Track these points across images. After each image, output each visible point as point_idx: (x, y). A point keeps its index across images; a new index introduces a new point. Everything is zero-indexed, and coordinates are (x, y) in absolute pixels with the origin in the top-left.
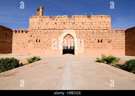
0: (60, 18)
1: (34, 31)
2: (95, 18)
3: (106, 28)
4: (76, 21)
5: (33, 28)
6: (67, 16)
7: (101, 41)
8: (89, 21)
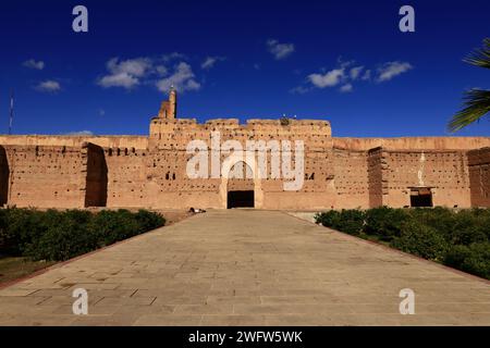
0: (221, 126)
1: (161, 153)
2: (297, 127)
3: (321, 149)
4: (257, 132)
5: (160, 147)
6: (237, 121)
7: (312, 177)
8: (286, 133)
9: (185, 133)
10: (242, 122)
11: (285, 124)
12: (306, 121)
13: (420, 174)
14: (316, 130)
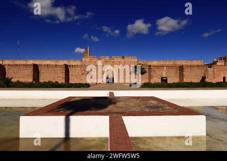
0: (104, 59)
2: (127, 59)
4: (115, 61)
8: (123, 61)
9: (93, 61)
10: (110, 57)
11: (123, 58)
12: (130, 57)
13: (164, 73)
14: (133, 60)
